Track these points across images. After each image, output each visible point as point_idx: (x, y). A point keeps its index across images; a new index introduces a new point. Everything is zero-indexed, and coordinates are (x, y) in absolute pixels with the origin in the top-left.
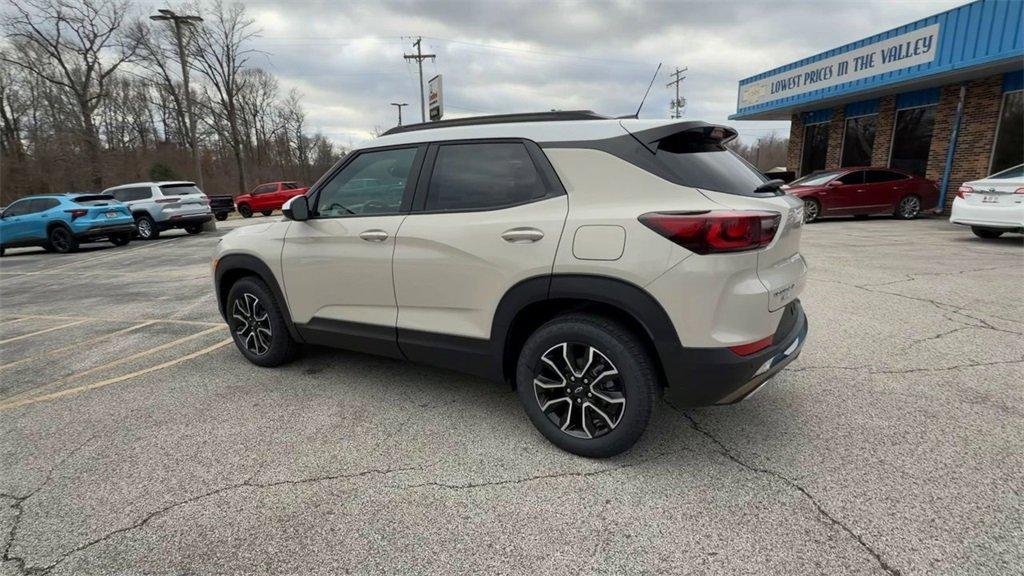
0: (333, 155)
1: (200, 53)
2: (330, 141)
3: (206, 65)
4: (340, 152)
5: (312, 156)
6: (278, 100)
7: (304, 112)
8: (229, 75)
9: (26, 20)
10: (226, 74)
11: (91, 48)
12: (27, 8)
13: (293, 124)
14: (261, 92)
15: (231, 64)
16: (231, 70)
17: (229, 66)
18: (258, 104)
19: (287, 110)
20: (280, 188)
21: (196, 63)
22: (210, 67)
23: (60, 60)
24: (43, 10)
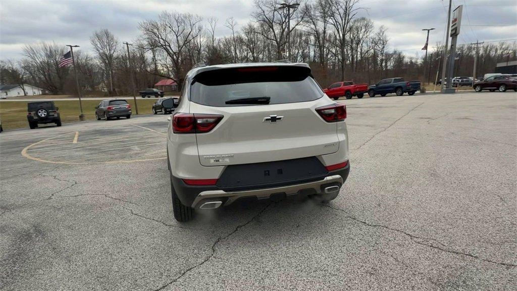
0: (404, 63)
1: (332, 15)
2: (404, 54)
3: (334, 21)
4: (409, 60)
5: (391, 64)
6: (372, 34)
7: (388, 38)
8: (345, 24)
9: (263, 14)
10: (343, 24)
11: (285, 21)
12: (264, 8)
13: (380, 46)
14: (363, 30)
15: (347, 18)
16: (346, 21)
17: (345, 20)
18: (361, 37)
19: (377, 38)
20: (342, 85)
21: (331, 21)
22: (336, 21)
23: (273, 29)
24: (269, 8)
